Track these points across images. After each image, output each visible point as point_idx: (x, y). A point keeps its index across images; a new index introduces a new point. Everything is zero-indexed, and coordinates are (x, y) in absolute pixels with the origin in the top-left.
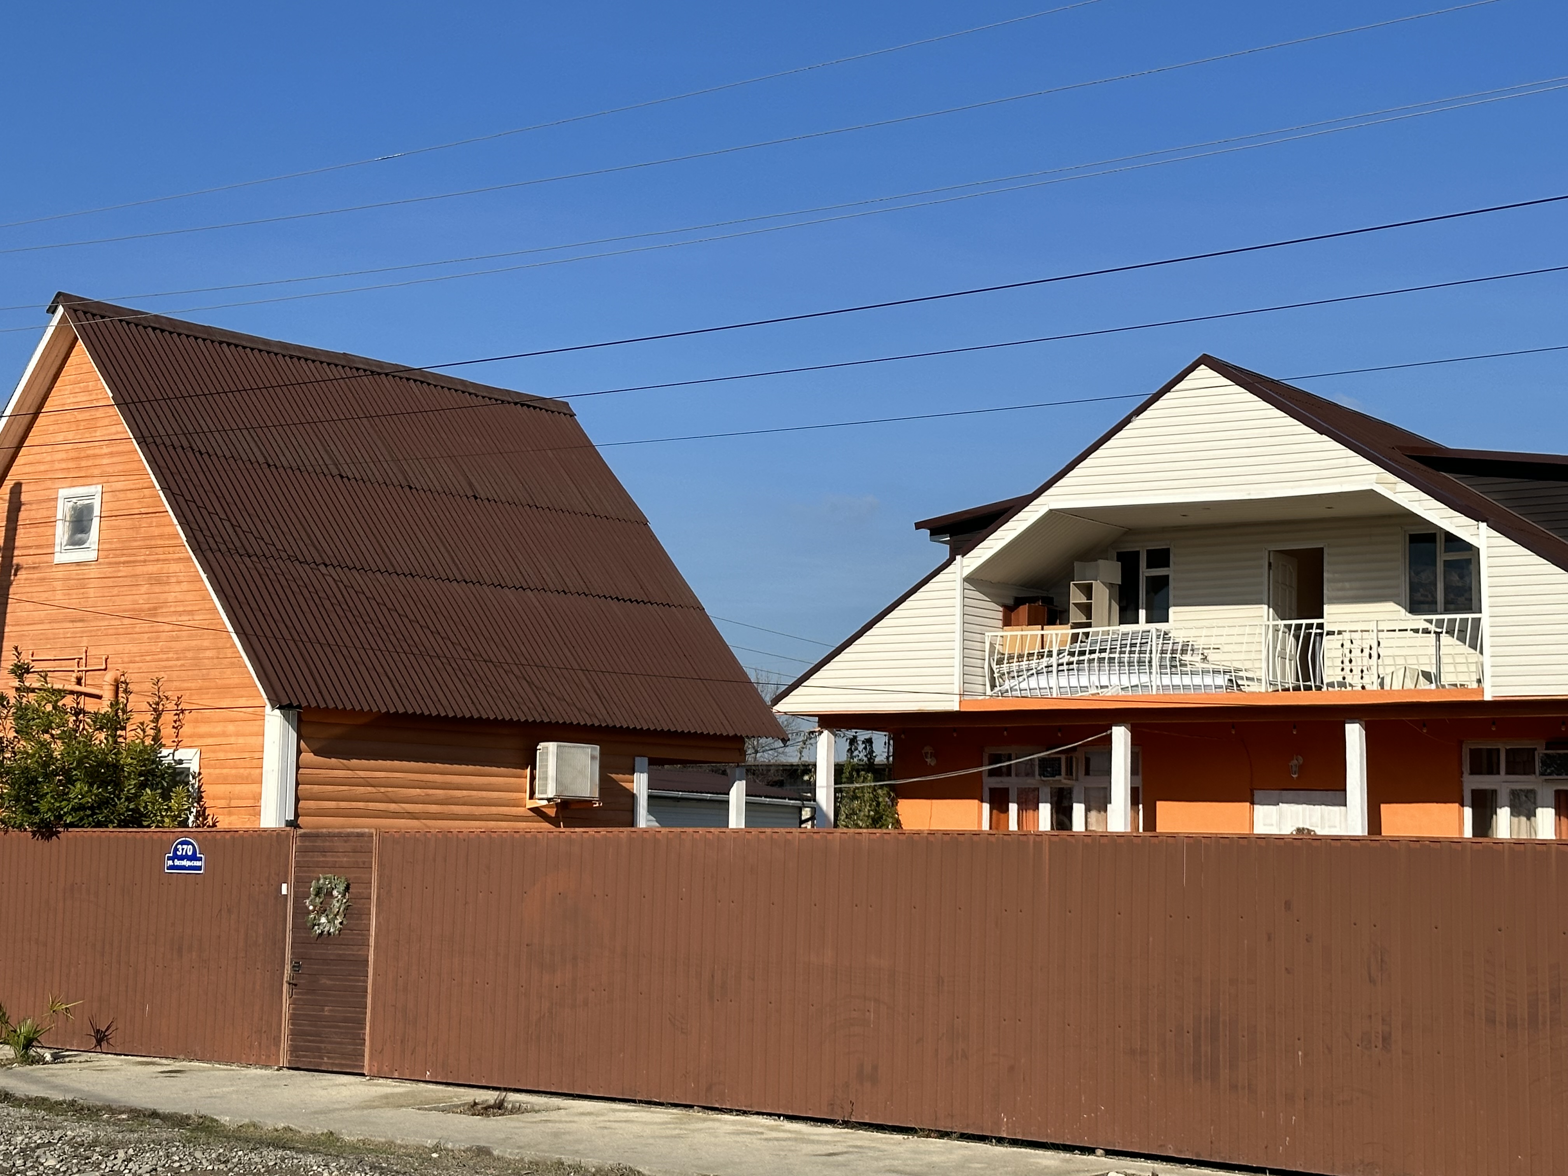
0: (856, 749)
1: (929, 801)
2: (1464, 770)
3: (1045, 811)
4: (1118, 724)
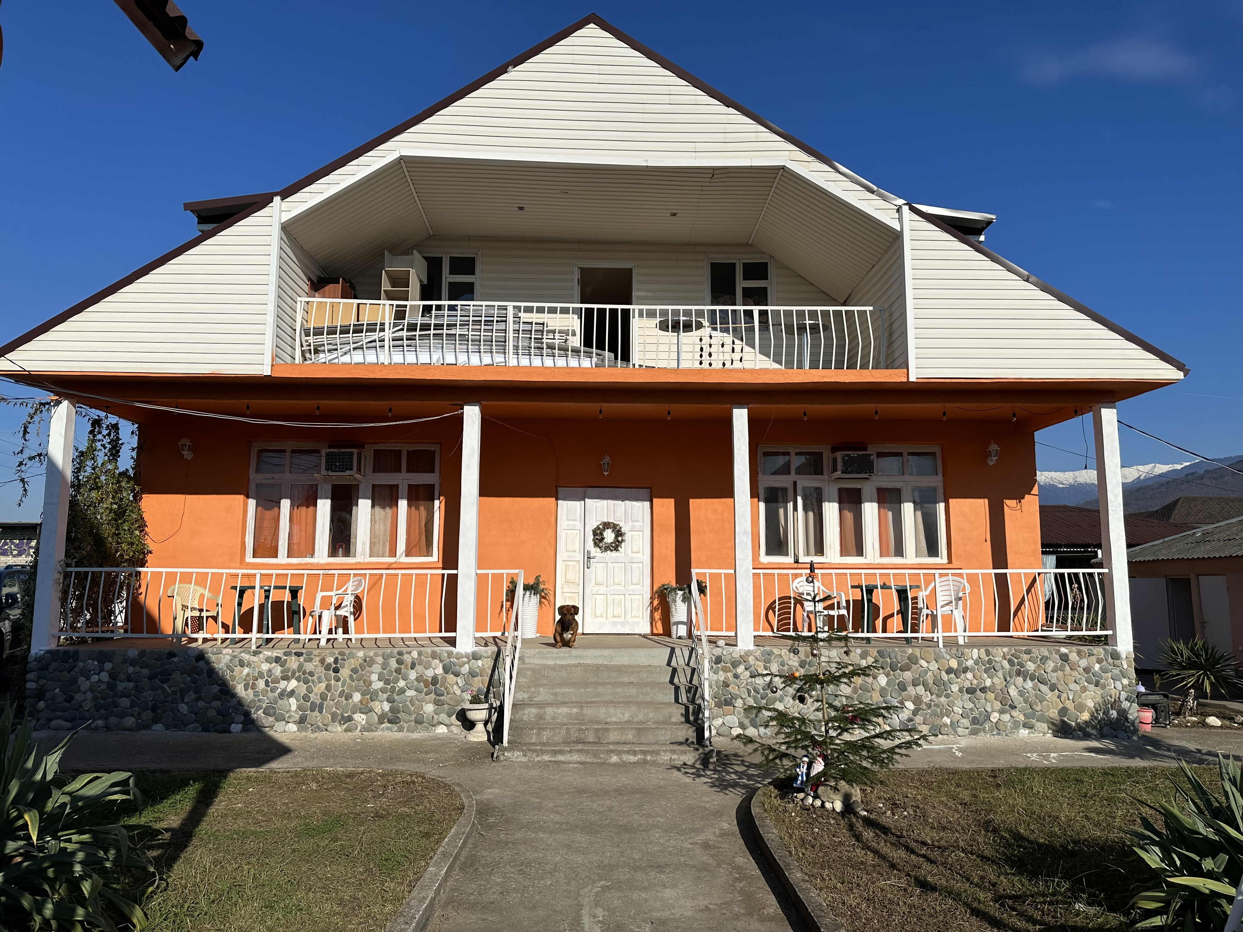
0: (99, 434)
2: (759, 469)
3: (324, 507)
4: (471, 403)
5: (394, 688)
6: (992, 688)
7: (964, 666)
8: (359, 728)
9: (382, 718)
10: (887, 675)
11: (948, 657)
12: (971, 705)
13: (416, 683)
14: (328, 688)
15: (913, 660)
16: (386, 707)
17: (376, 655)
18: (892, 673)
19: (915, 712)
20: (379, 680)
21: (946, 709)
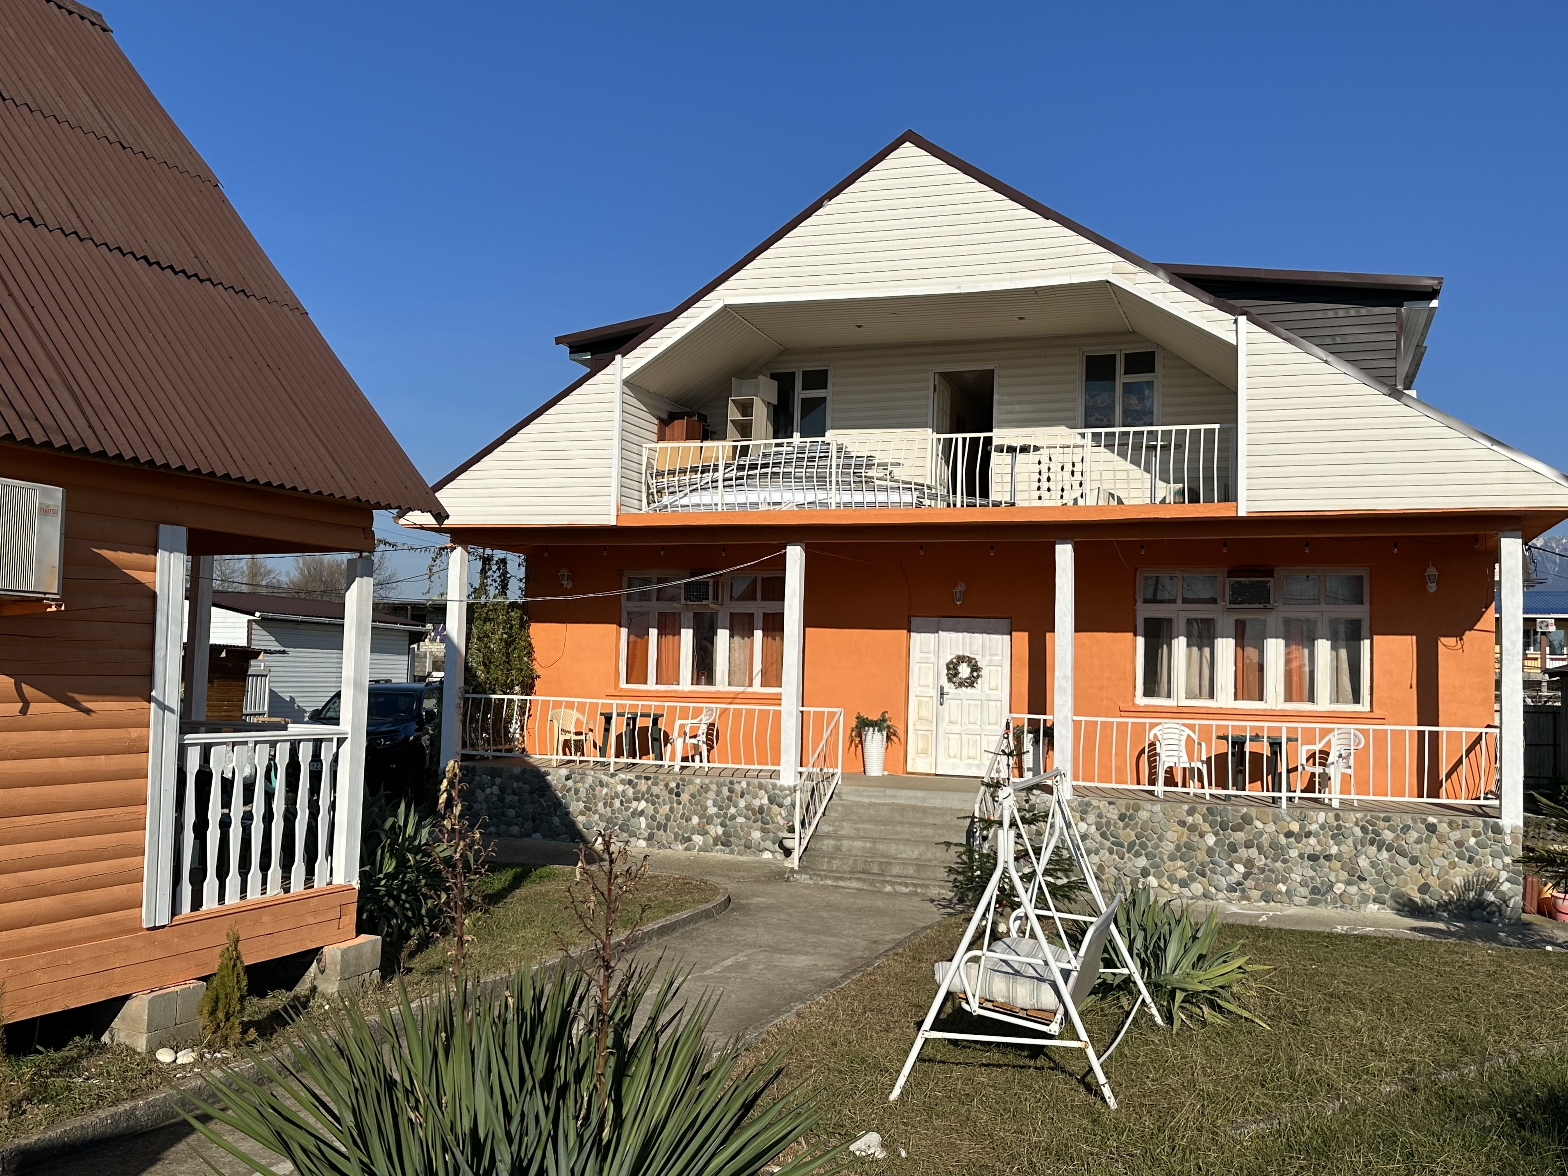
0: (490, 569)
1: (565, 625)
2: (1137, 597)
3: (687, 636)
4: (793, 543)
5: (726, 814)
6: (1339, 857)
7: (1307, 830)
8: (697, 848)
9: (716, 840)
10: (1216, 834)
11: (1289, 819)
12: (1313, 873)
13: (745, 811)
14: (671, 810)
15: (1247, 820)
16: (720, 830)
17: (711, 782)
18: (1221, 832)
19: (1246, 876)
20: (714, 805)
21: (1283, 875)
